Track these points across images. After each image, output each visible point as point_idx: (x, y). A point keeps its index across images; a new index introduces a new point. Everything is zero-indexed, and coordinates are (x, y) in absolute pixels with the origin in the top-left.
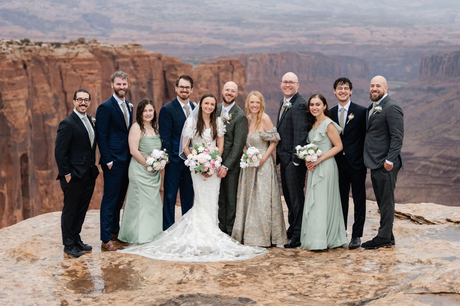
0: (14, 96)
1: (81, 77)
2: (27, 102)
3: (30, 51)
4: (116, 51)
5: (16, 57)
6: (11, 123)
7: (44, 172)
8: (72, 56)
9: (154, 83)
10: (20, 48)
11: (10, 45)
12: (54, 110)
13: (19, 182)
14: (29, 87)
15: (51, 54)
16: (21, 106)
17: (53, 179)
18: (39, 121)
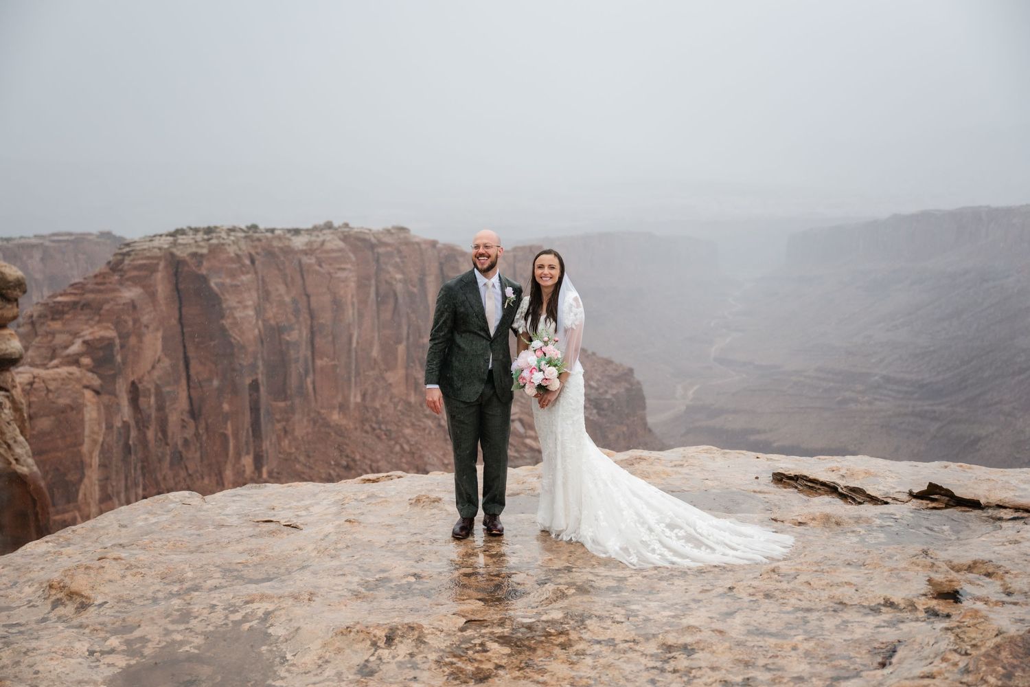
0: (239, 302)
1: (329, 274)
2: (255, 308)
3: (259, 240)
4: (375, 237)
5: (240, 249)
6: (235, 339)
7: (282, 404)
8: (315, 246)
9: (428, 279)
10: (246, 237)
11: (232, 233)
12: (293, 320)
13: (247, 418)
14: (258, 290)
15: (287, 243)
16: (249, 315)
17: (293, 413)
18: (274, 335)
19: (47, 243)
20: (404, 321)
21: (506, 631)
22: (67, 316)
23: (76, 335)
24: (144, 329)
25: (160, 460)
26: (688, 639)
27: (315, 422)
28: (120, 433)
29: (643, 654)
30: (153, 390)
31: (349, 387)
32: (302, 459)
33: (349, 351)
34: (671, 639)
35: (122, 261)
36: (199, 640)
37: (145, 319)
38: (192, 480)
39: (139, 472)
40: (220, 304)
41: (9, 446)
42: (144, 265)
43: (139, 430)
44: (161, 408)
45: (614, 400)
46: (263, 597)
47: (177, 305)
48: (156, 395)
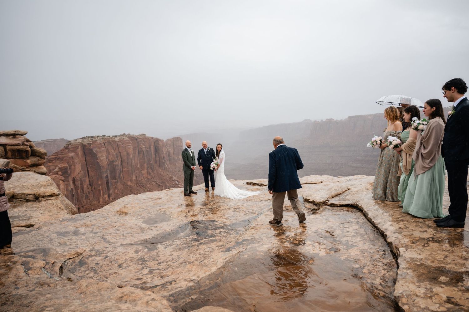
0: (101, 155)
1: (125, 147)
3: (106, 139)
5: (101, 142)
6: (101, 165)
7: (114, 181)
8: (121, 140)
9: (151, 147)
10: (102, 138)
11: (99, 138)
12: (116, 159)
13: (105, 185)
14: (106, 152)
15: (113, 139)
16: (104, 158)
17: (118, 183)
18: (111, 163)
19: (45, 142)
20: (146, 158)
21: (208, 209)
22: (54, 161)
23: (56, 166)
24: (75, 164)
25: (82, 198)
26: (238, 207)
27: (124, 185)
28: (71, 192)
29: (231, 210)
30: (79, 180)
31: (132, 175)
32: (121, 194)
33: (132, 166)
34: (235, 207)
35: (68, 146)
36: (154, 216)
37: (76, 161)
38: (91, 202)
39: (76, 201)
40: (96, 156)
42: (75, 147)
43: (76, 190)
44: (81, 184)
45: (200, 174)
46: (162, 209)
47: (84, 157)
48: (80, 181)
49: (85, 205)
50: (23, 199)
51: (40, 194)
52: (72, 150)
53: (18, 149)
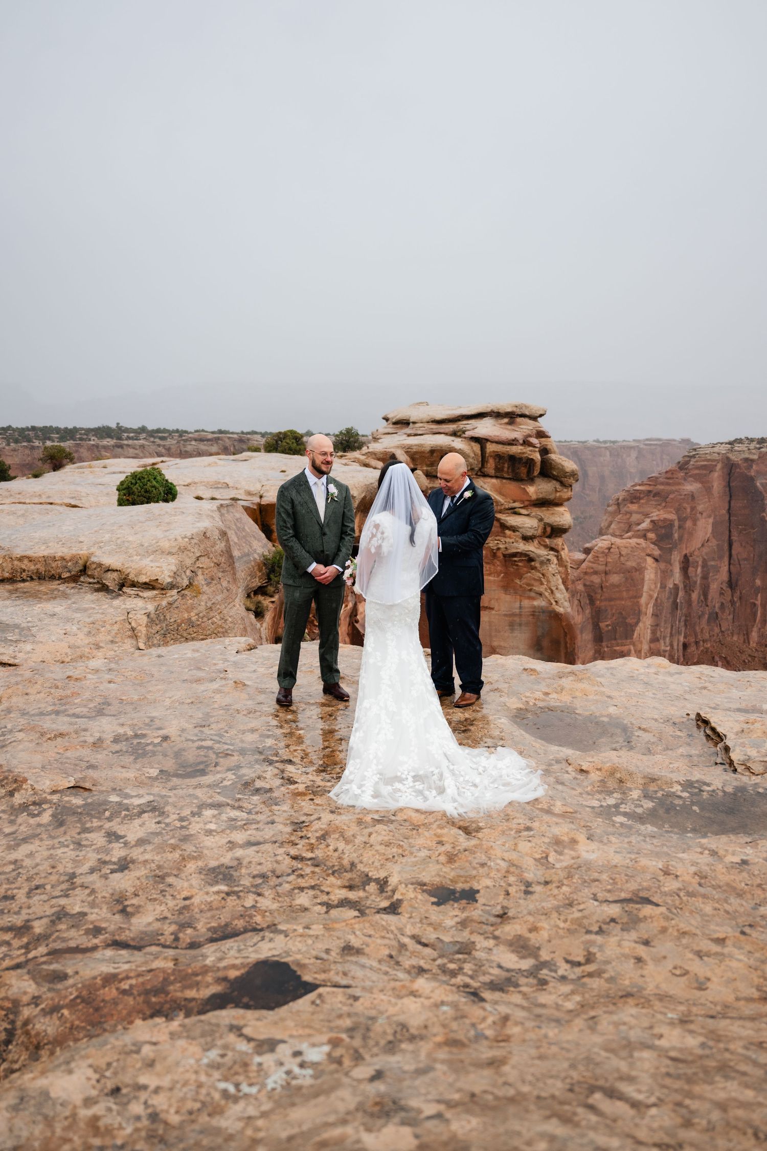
19: (642, 446)
22: (642, 501)
23: (647, 515)
24: (698, 515)
25: (700, 617)
28: (671, 592)
30: (700, 563)
35: (687, 463)
37: (700, 508)
38: (724, 635)
39: (682, 624)
40: (763, 500)
41: (552, 592)
42: (705, 466)
43: (686, 592)
44: (705, 577)
47: (728, 499)
48: (703, 567)
49: (703, 641)
50: (95, 581)
51: (128, 575)
52: (696, 474)
53: (511, 453)
